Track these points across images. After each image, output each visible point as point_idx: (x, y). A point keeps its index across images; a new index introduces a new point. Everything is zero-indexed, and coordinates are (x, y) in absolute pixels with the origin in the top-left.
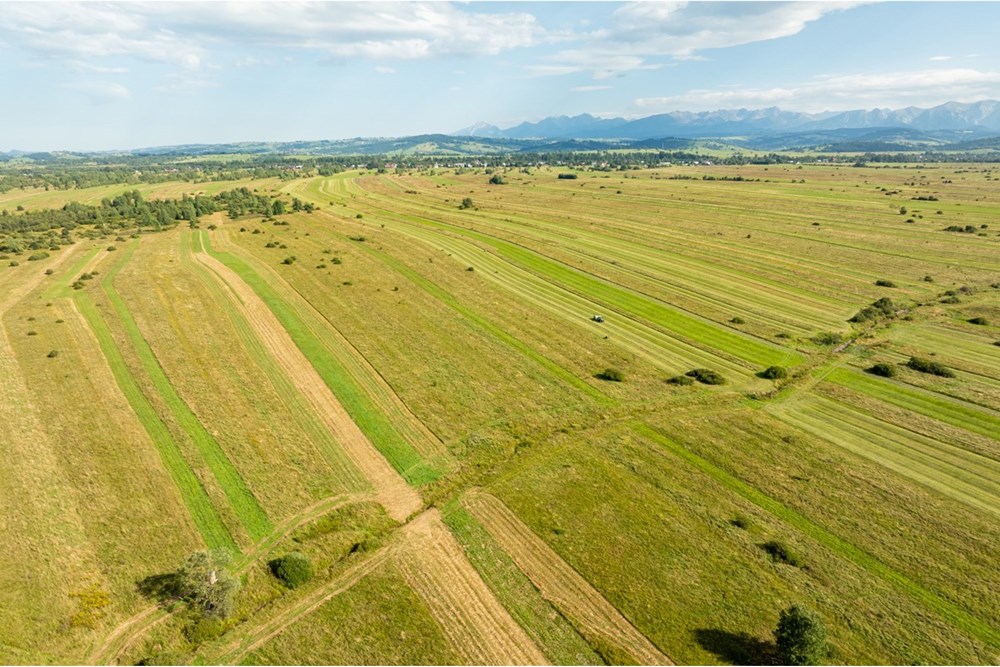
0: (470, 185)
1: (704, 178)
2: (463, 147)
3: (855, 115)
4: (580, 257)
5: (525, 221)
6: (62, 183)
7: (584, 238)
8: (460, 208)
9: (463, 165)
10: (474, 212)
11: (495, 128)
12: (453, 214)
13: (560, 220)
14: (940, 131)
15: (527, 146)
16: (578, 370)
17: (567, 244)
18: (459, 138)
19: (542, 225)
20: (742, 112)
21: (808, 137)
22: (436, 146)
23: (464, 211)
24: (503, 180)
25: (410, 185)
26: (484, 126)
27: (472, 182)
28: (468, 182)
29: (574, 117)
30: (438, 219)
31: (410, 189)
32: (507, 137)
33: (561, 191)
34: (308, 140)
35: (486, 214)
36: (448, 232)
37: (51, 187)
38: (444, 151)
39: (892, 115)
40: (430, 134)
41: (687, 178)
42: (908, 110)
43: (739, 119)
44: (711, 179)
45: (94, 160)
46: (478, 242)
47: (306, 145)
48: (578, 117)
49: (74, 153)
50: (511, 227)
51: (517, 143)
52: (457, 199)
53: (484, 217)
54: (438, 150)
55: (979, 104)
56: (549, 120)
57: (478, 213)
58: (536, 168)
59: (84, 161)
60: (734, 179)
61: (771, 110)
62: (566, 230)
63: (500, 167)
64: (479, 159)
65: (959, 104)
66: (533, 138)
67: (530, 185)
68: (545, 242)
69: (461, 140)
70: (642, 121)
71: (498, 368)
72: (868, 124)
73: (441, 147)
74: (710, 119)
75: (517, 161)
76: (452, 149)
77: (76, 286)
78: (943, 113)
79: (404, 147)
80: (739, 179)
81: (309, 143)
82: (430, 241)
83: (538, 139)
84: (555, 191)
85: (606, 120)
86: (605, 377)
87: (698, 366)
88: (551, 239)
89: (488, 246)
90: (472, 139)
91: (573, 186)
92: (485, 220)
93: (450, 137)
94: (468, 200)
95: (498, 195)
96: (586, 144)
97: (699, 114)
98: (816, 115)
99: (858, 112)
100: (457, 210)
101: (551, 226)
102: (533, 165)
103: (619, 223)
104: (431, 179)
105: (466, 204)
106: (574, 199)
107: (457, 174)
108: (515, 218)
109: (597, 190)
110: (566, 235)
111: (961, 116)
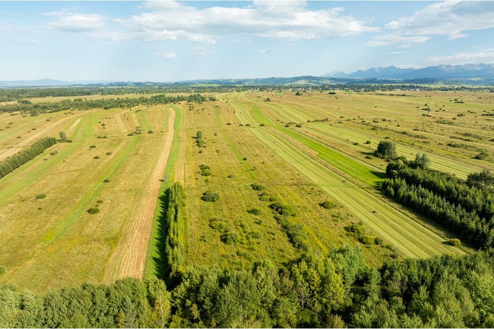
0: (287, 95)
2: (320, 82)
6: (142, 92)
11: (343, 73)
15: (353, 81)
18: (318, 78)
20: (482, 65)
22: (307, 81)
26: (337, 72)
29: (386, 68)
30: (251, 104)
34: (250, 78)
37: (138, 94)
38: (310, 84)
40: (305, 75)
43: (479, 69)
45: (158, 85)
46: (250, 108)
47: (249, 80)
48: (388, 67)
49: (151, 83)
54: (308, 83)
56: (372, 69)
59: (154, 85)
66: (359, 78)
69: (319, 79)
70: (423, 69)
73: (310, 82)
74: (462, 69)
76: (315, 83)
77: (136, 112)
79: (292, 81)
81: (250, 80)
85: (402, 69)
86: (228, 124)
90: (327, 78)
96: (381, 81)
97: (456, 66)
105: (268, 100)
108: (276, 104)
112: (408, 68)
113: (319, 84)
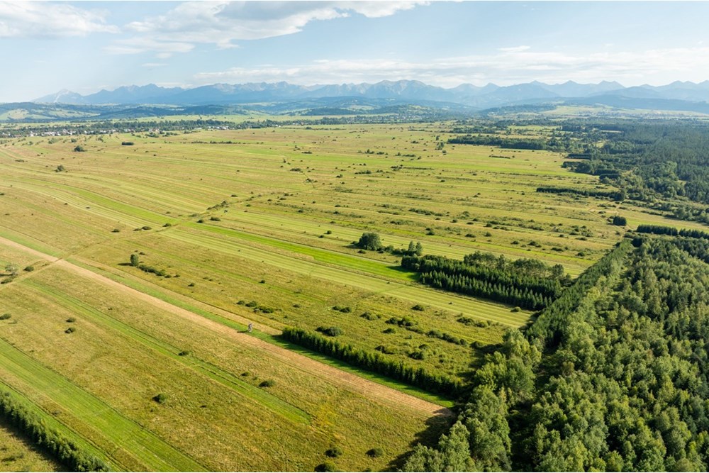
0: (62, 153)
1: (211, 142)
2: (51, 113)
3: (333, 87)
4: (119, 194)
5: (95, 177)
7: (124, 185)
8: (57, 171)
9: (53, 133)
10: (65, 174)
11: (77, 95)
12: (53, 175)
13: (115, 176)
14: (378, 99)
16: (106, 231)
17: (115, 189)
18: (46, 104)
19: (104, 179)
20: (264, 84)
21: (303, 103)
22: (26, 112)
23: (60, 173)
24: (84, 149)
25: (17, 154)
26: (67, 93)
27: (62, 150)
28: (59, 150)
29: (143, 87)
30: (45, 180)
31: (18, 158)
32: (88, 104)
33: (120, 156)
35: (73, 174)
36: (51, 187)
39: (354, 87)
41: (201, 143)
42: (363, 85)
43: (261, 89)
44: (214, 143)
46: (69, 191)
48: (146, 86)
50: (88, 182)
51: (97, 109)
52: (53, 165)
53: (72, 176)
54: (29, 116)
55: (400, 82)
56: (122, 88)
57: (68, 174)
58: (108, 135)
60: (227, 143)
61: (282, 84)
62: (116, 181)
63: (82, 135)
64: (66, 128)
65: (389, 82)
66: (110, 104)
67: (102, 151)
68: (104, 188)
69: (46, 108)
71: (79, 233)
72: (340, 94)
73: (31, 113)
75: (96, 130)
76: (41, 114)
78: (382, 88)
80: (230, 143)
82: (42, 192)
83: (114, 105)
84: (118, 155)
85: (168, 89)
86: (115, 232)
87: (144, 226)
88: (108, 187)
89: (74, 193)
90: (58, 106)
91: (129, 151)
92: (72, 179)
93: (38, 105)
94: (61, 166)
95: (80, 160)
97: (235, 86)
98: (311, 87)
99: (334, 86)
100: (54, 173)
101: (109, 180)
102: (107, 133)
103: (146, 176)
104: (30, 148)
105: (60, 169)
106: (128, 161)
107: (50, 143)
108: (89, 176)
109: (143, 153)
110: (115, 184)
111: (391, 89)
112: (174, 87)
113: (49, 116)
